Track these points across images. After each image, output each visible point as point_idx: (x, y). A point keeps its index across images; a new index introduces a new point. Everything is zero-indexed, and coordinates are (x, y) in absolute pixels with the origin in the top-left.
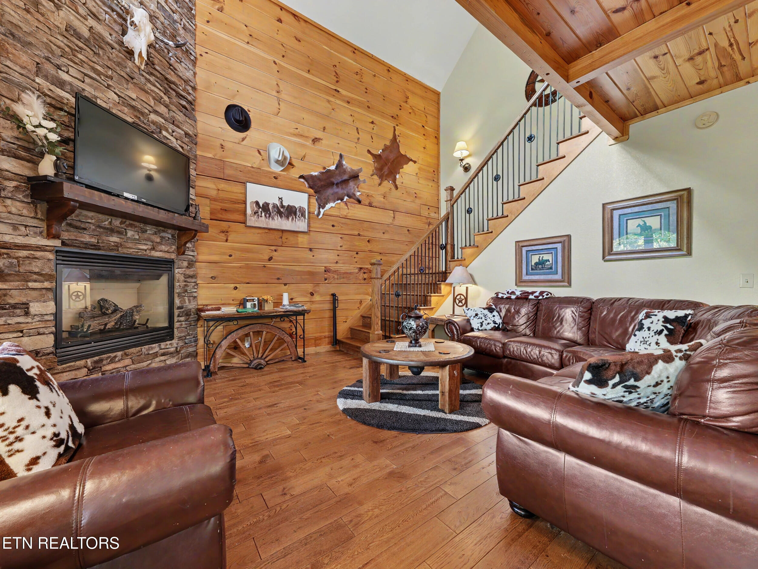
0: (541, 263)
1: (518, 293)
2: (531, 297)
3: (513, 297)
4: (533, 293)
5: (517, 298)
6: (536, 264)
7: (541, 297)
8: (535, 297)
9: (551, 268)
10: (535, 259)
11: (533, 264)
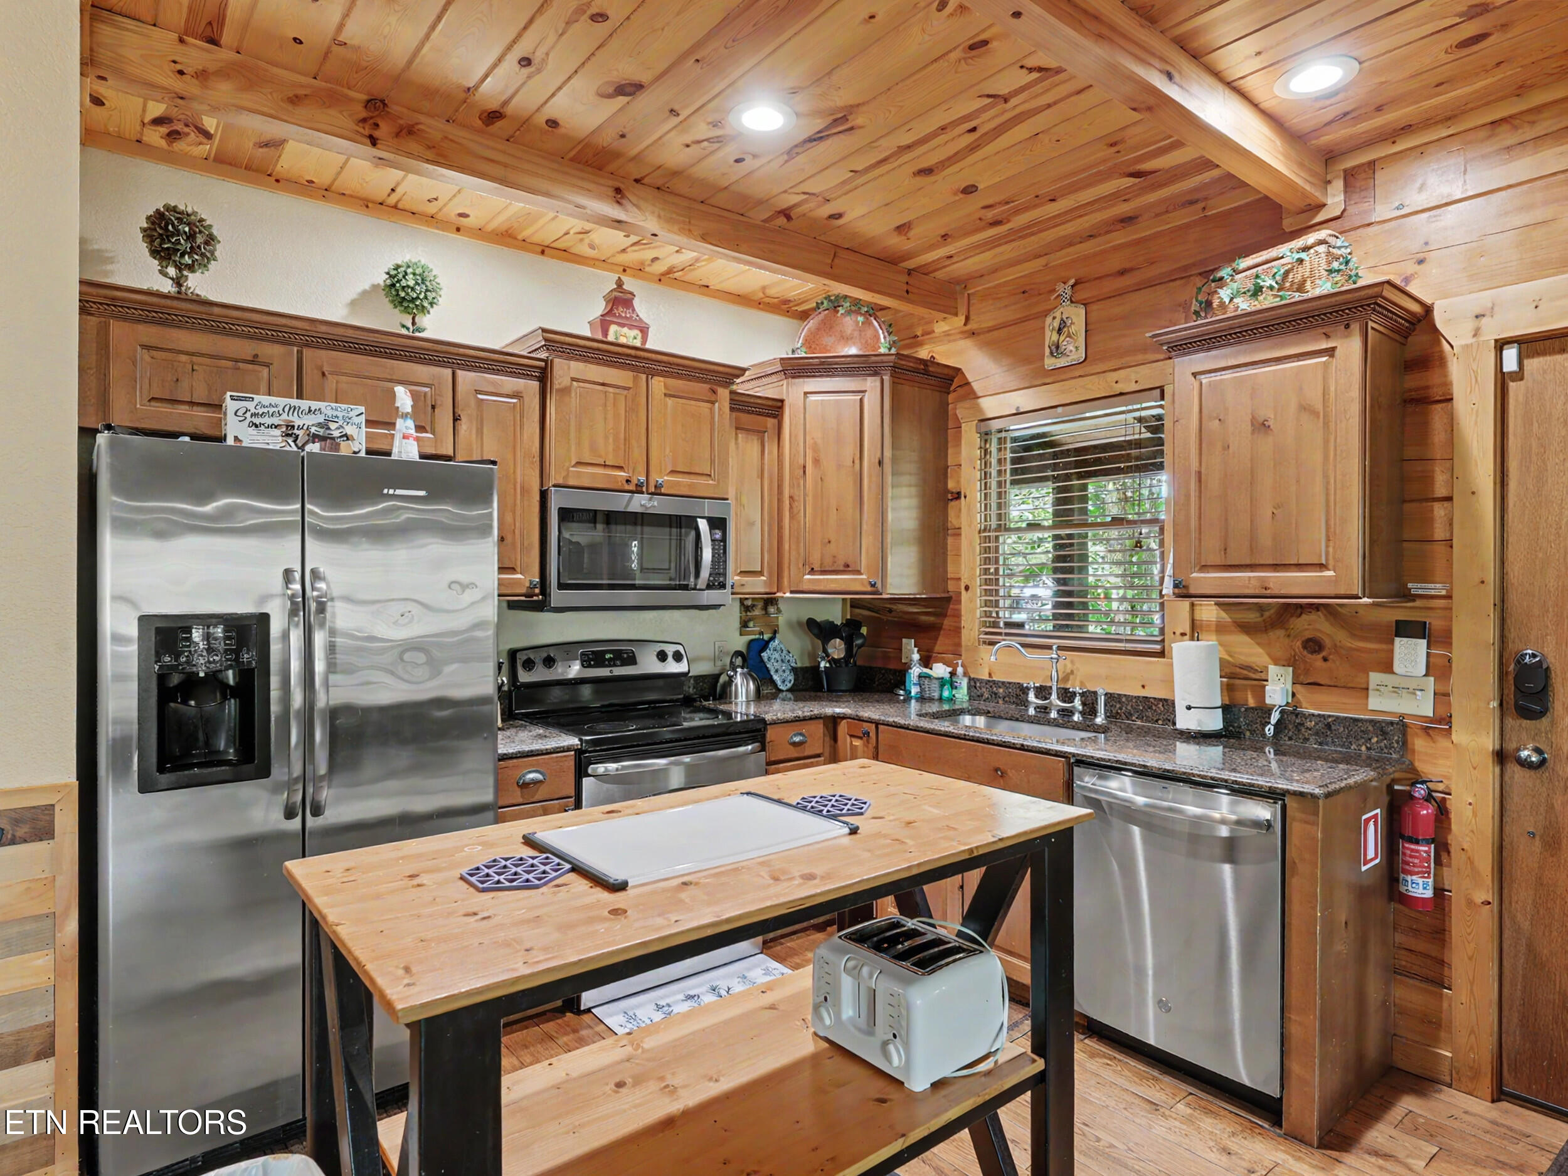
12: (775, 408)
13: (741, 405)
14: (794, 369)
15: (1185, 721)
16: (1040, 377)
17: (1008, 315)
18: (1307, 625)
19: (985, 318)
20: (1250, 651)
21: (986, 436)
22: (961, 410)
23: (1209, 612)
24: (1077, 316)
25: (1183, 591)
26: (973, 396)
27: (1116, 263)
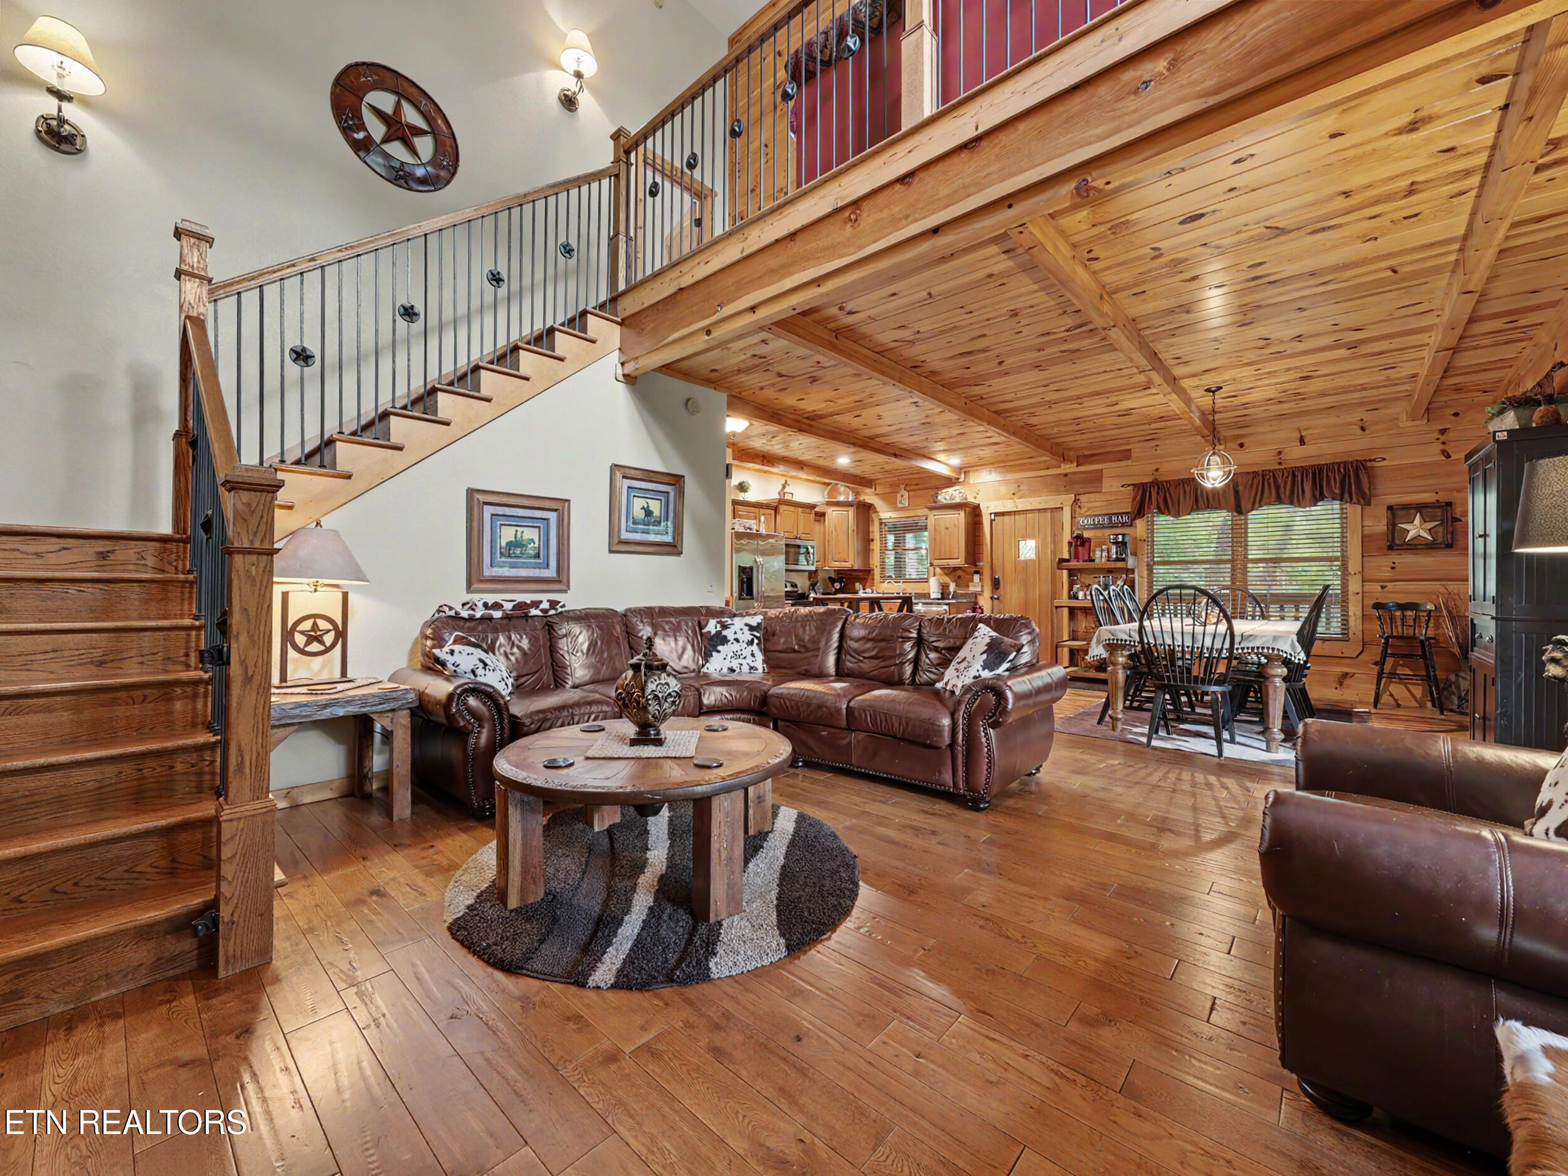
0: (516, 544)
1: (508, 606)
2: (534, 612)
3: (497, 614)
4: (536, 604)
5: (507, 617)
6: (510, 545)
7: (552, 612)
8: (542, 610)
9: (537, 556)
10: (507, 535)
11: (504, 544)
12: (823, 515)
13: (817, 514)
14: (829, 504)
15: (932, 596)
16: (897, 509)
17: (887, 490)
18: (960, 573)
19: (880, 490)
20: (947, 579)
21: (881, 524)
22: (874, 516)
23: (938, 570)
24: (906, 494)
25: (931, 564)
26: (876, 512)
27: (914, 482)
